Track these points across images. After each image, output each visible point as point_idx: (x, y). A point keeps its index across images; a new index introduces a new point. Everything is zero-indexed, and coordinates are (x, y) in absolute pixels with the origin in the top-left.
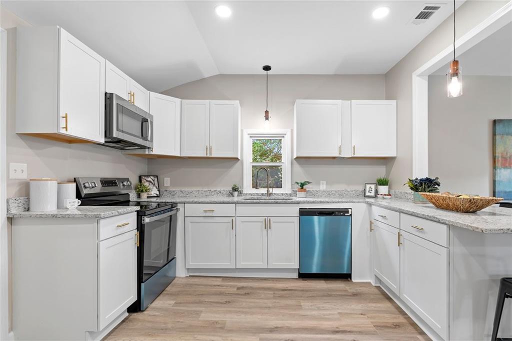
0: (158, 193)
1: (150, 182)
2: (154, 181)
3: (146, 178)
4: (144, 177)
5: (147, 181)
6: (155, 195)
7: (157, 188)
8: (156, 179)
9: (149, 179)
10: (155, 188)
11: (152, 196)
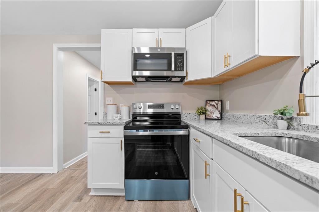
0: (219, 116)
1: (214, 106)
2: (217, 105)
3: (210, 103)
4: (208, 102)
5: (211, 105)
6: (216, 118)
7: (219, 111)
8: (220, 103)
9: (213, 103)
10: (217, 111)
11: (213, 118)
